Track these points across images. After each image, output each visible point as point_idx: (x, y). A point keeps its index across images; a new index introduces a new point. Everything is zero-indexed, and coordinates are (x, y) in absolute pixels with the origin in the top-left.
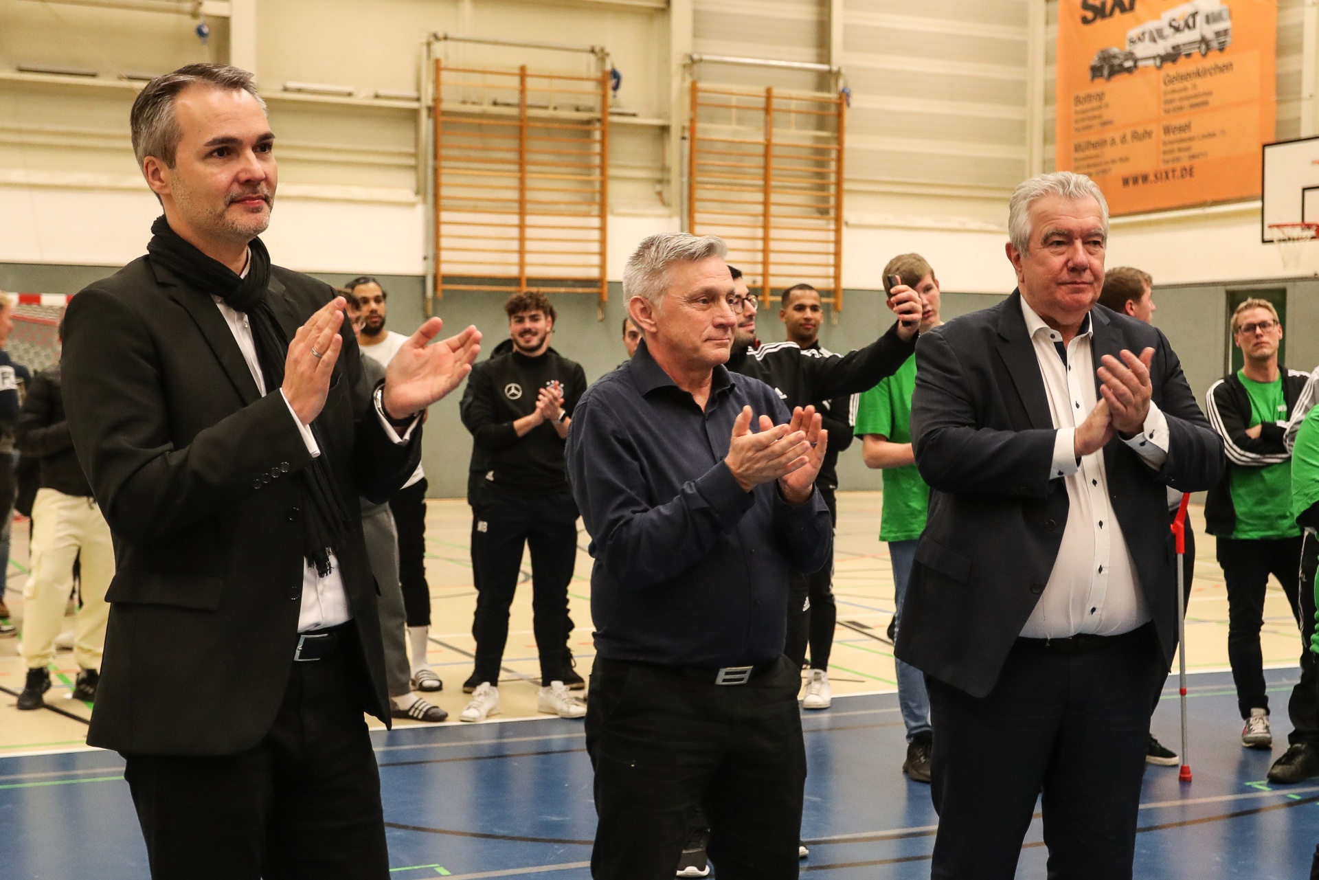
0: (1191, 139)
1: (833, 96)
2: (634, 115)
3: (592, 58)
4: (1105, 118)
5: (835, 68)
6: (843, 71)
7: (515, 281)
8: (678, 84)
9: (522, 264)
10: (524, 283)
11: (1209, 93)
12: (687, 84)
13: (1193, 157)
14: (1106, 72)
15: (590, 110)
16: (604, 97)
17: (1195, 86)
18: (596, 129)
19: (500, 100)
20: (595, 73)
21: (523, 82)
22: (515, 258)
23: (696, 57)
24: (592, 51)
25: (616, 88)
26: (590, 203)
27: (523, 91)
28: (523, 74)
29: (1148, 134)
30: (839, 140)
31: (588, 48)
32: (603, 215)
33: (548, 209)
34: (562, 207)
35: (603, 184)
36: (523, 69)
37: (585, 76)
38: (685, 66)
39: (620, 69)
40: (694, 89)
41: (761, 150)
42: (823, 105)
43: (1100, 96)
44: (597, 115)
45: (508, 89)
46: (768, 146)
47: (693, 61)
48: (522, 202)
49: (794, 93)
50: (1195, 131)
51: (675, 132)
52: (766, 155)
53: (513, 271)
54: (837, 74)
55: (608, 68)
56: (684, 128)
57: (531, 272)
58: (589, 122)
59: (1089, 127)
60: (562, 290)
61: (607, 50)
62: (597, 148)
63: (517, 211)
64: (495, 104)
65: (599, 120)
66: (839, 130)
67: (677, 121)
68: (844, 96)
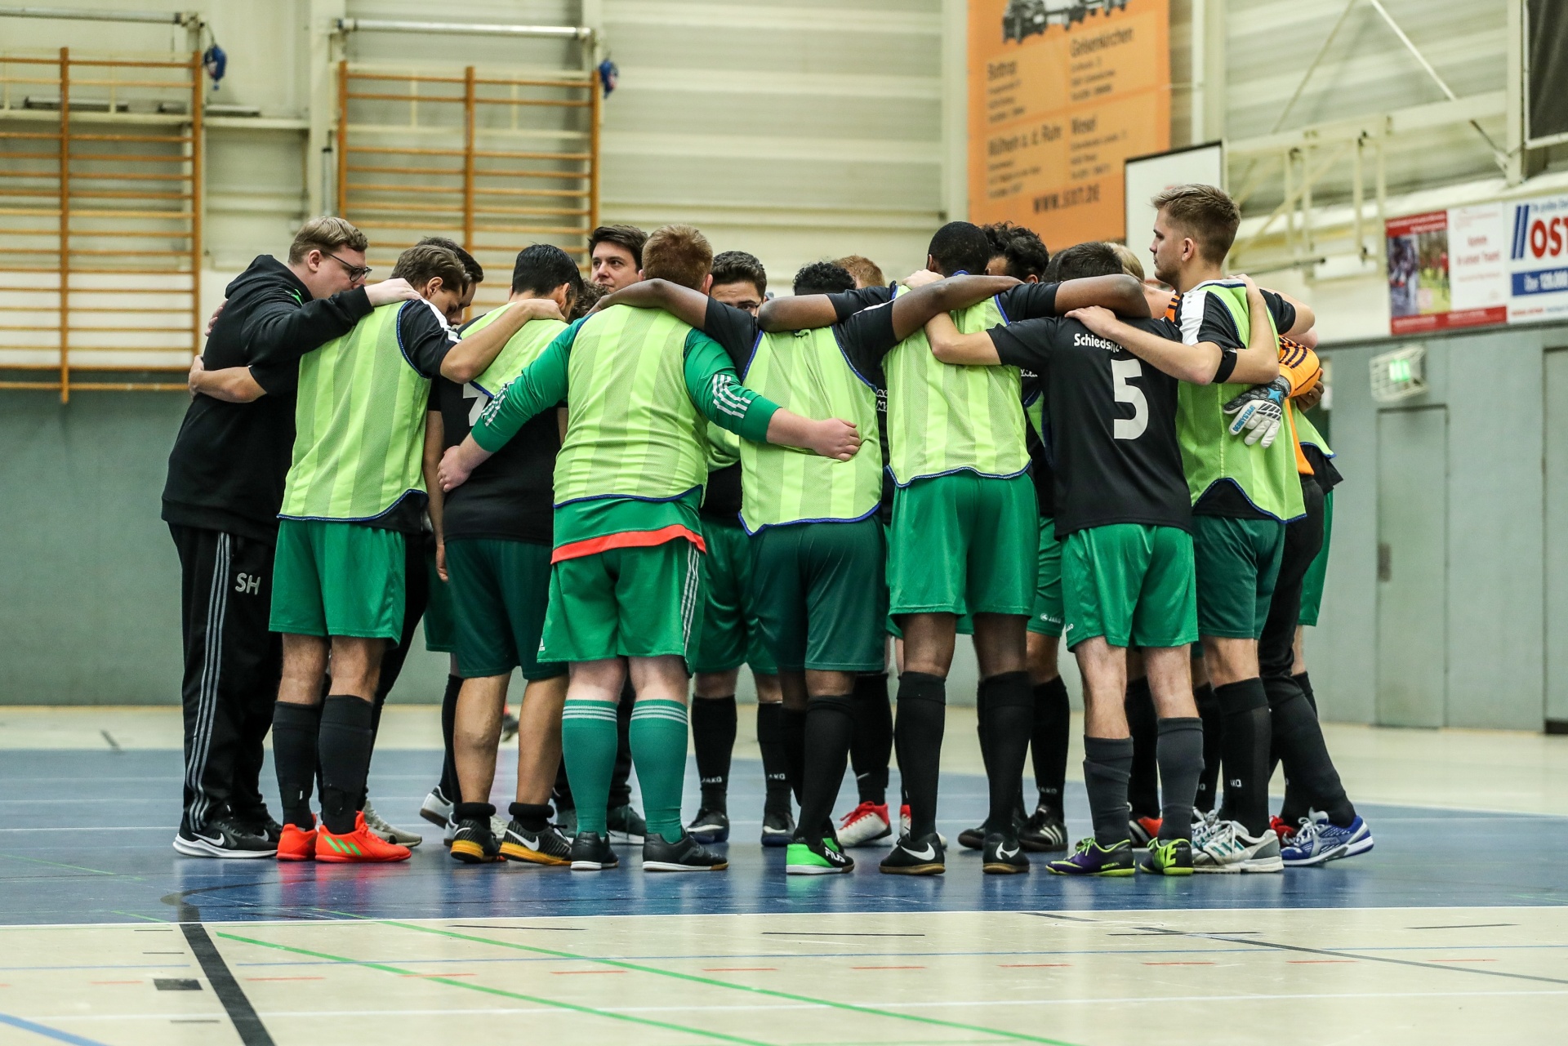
0: (1096, 143)
1: (584, 75)
2: (255, 115)
3: (180, 33)
4: (1018, 104)
5: (585, 31)
6: (600, 36)
7: (52, 374)
8: (321, 68)
9: (64, 349)
10: (65, 376)
11: (1111, 74)
12: (334, 66)
13: (1099, 170)
14: (1018, 30)
15: (180, 111)
16: (196, 89)
17: (1099, 60)
18: (186, 141)
19: (33, 99)
20: (183, 53)
21: (64, 74)
22: (54, 339)
23: (348, 23)
24: (177, 20)
25: (218, 74)
26: (178, 252)
27: (64, 85)
28: (64, 61)
29: (1057, 130)
30: (592, 143)
31: (172, 17)
32: (195, 272)
33: (108, 263)
34: (133, 260)
35: (195, 221)
36: (64, 52)
37: (167, 60)
38: (331, 37)
39: (224, 46)
40: (343, 76)
41: (459, 163)
42: (573, 90)
43: (1011, 68)
44: (187, 118)
45: (43, 83)
46: (468, 155)
47: (345, 32)
48: (64, 253)
49: (515, 72)
50: (1100, 132)
51: (317, 141)
52: (466, 173)
53: (52, 359)
54: (591, 42)
55: (206, 46)
56: (330, 133)
57: (77, 359)
58: (179, 128)
59: (1002, 116)
60: (129, 387)
61: (202, 18)
62: (188, 168)
63: (57, 266)
64: (28, 105)
65: (191, 125)
66: (592, 128)
67: (321, 122)
68: (605, 75)
